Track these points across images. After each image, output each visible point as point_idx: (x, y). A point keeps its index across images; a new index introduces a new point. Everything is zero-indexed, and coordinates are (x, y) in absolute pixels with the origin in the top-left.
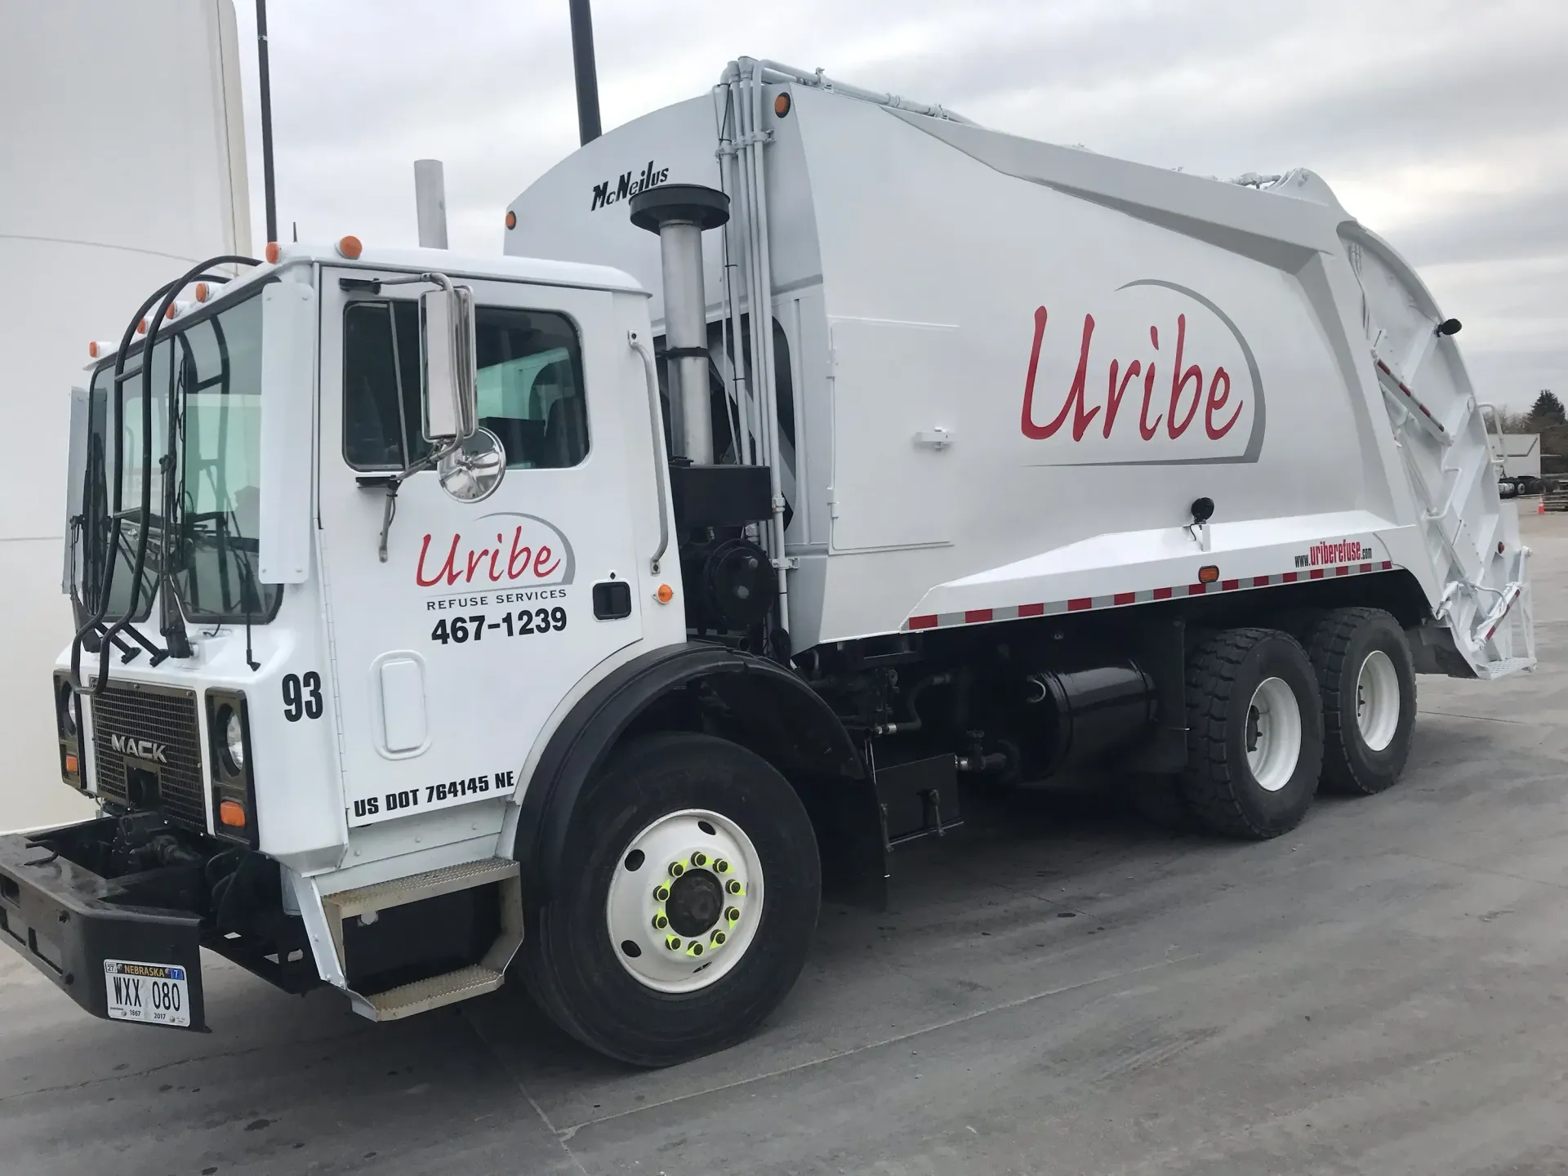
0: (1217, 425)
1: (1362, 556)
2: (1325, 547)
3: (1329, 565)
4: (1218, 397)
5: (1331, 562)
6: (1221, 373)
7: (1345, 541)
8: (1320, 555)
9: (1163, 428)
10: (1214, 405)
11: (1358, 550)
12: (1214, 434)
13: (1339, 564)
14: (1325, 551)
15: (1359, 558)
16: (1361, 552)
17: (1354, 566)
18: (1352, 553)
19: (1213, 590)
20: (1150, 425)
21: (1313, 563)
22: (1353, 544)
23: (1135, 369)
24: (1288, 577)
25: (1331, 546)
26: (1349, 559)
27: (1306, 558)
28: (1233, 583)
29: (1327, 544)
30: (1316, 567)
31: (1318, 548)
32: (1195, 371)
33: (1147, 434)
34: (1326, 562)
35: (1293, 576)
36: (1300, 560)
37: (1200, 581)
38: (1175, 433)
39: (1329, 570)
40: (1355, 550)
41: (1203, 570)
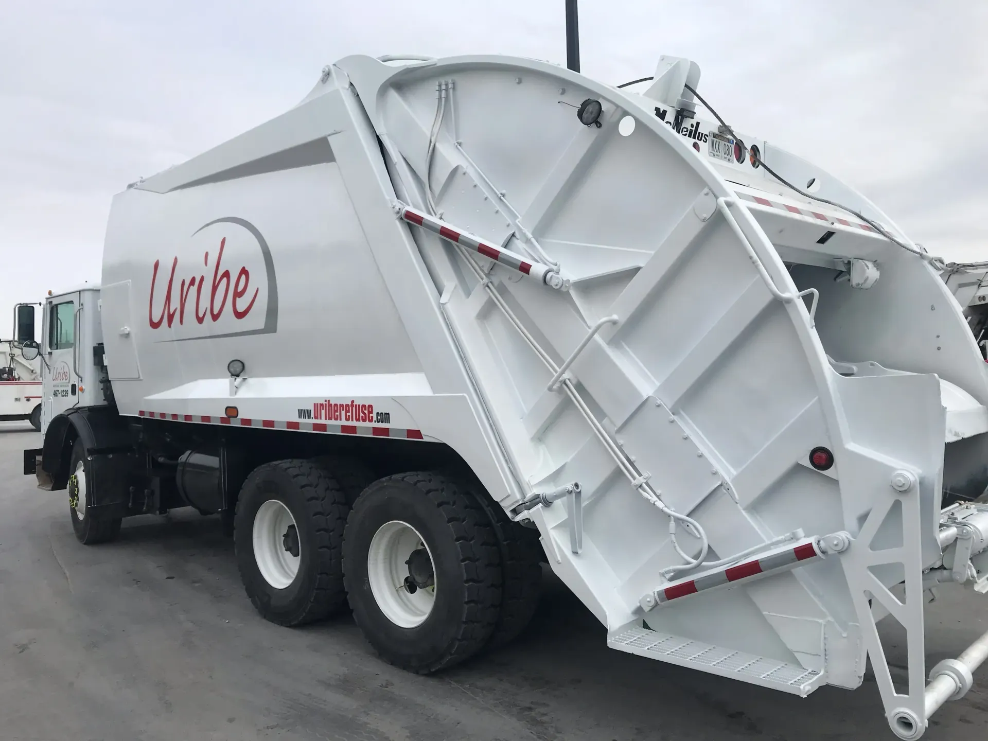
0: (241, 308)
1: (375, 419)
2: (330, 405)
3: (333, 422)
4: (240, 289)
5: (336, 419)
6: (244, 271)
7: (353, 402)
8: (323, 412)
9: (208, 317)
10: (238, 294)
11: (372, 412)
12: (240, 315)
13: (344, 422)
14: (331, 408)
15: (371, 421)
16: (374, 415)
17: (364, 428)
18: (361, 414)
19: (235, 423)
20: (201, 315)
21: (316, 418)
22: (364, 406)
23: (193, 282)
24: (290, 424)
25: (336, 405)
26: (358, 420)
27: (309, 412)
28: (248, 421)
29: (332, 403)
30: (318, 421)
31: (322, 405)
32: (227, 274)
33: (200, 320)
34: (330, 419)
35: (296, 425)
36: (303, 413)
37: (226, 414)
38: (215, 317)
39: (334, 426)
40: (366, 412)
41: (228, 409)
